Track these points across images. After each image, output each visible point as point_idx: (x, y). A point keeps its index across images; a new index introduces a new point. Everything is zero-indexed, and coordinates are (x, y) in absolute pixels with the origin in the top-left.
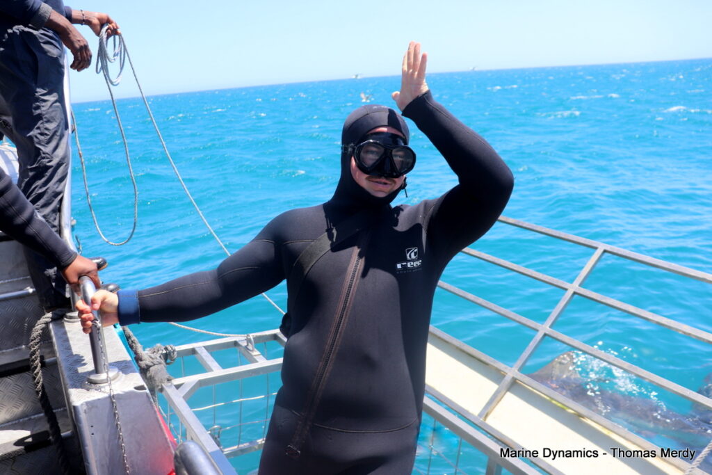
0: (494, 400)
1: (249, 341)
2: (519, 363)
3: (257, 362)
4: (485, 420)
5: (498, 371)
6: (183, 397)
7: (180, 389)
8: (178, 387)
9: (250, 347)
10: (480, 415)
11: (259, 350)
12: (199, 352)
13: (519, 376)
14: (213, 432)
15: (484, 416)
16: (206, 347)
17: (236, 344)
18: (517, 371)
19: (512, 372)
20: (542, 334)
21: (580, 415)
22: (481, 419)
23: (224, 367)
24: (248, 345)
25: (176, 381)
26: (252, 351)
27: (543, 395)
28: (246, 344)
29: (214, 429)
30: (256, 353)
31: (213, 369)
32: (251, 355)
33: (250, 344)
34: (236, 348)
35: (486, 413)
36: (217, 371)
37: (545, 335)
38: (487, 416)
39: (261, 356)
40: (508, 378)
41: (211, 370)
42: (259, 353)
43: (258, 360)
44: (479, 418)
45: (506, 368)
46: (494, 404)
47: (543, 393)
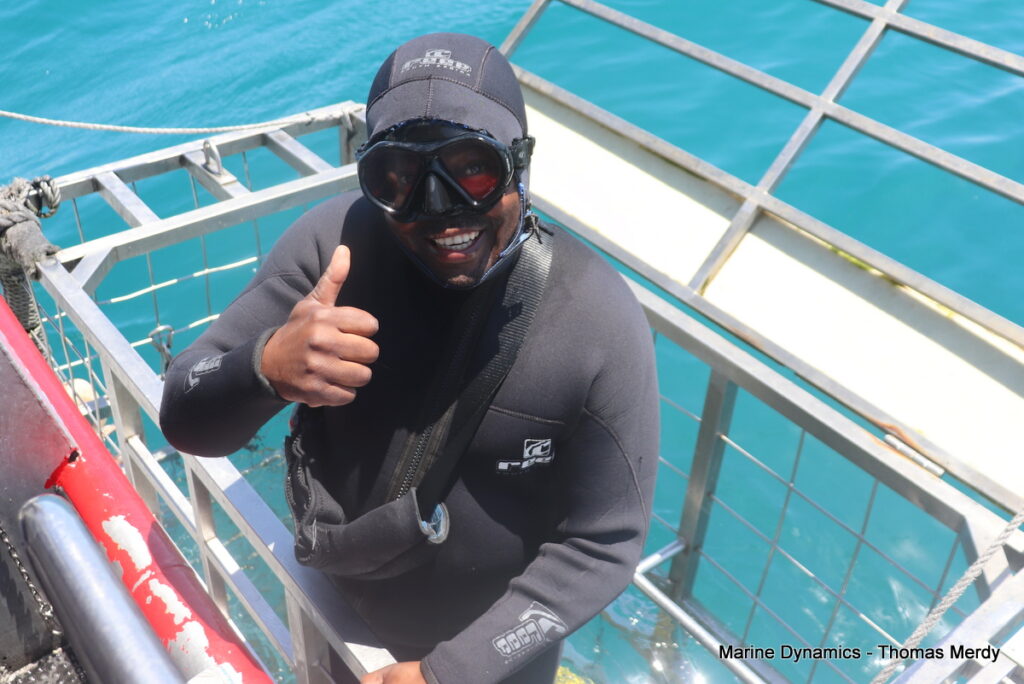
0: (720, 252)
1: (208, 152)
2: (771, 176)
3: (228, 197)
4: (702, 293)
5: (727, 192)
6: (85, 288)
7: (75, 271)
8: (70, 266)
9: (213, 166)
10: (693, 284)
11: (232, 171)
12: (107, 186)
13: (773, 204)
14: (157, 339)
15: (701, 284)
16: (119, 174)
17: (182, 161)
18: (766, 193)
19: (757, 196)
20: (820, 116)
21: (894, 282)
22: (696, 293)
23: (163, 215)
24: (207, 163)
25: (66, 255)
26: (219, 174)
27: (820, 241)
28: (203, 161)
29: (159, 333)
30: (226, 179)
31: (141, 220)
32: (217, 183)
33: (211, 160)
34: (185, 169)
35: (703, 280)
36: (149, 225)
37: (825, 117)
38: (706, 284)
39: (239, 184)
40: (748, 210)
41: (136, 224)
42: (233, 178)
43: (231, 192)
44: (690, 289)
45: (744, 188)
46: (719, 261)
47: (819, 238)
